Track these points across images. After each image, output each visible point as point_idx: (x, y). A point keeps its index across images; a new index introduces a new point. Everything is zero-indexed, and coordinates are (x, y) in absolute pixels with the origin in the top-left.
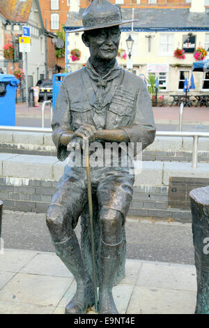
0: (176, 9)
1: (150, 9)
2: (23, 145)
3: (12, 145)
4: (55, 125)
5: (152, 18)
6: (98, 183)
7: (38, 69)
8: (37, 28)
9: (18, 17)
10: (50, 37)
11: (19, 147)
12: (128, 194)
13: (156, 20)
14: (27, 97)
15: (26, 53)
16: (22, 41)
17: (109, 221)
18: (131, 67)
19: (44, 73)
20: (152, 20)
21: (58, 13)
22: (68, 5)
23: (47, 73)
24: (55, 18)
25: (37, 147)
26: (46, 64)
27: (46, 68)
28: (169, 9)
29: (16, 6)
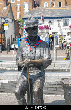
0: (69, 9)
1: (59, 9)
2: (6, 68)
3: (1, 68)
4: (17, 59)
5: (59, 13)
6: (32, 79)
7: (11, 36)
8: (11, 19)
9: (3, 15)
10: (17, 22)
11: (4, 69)
12: (43, 83)
13: (61, 14)
14: (7, 48)
15: (7, 30)
16: (5, 25)
17: (36, 92)
18: (51, 34)
19: (14, 37)
20: (60, 14)
21: (20, 12)
22: (24, 8)
23: (15, 37)
24: (18, 14)
25: (11, 68)
26: (15, 33)
27: (15, 35)
28: (66, 9)
29: (2, 11)
